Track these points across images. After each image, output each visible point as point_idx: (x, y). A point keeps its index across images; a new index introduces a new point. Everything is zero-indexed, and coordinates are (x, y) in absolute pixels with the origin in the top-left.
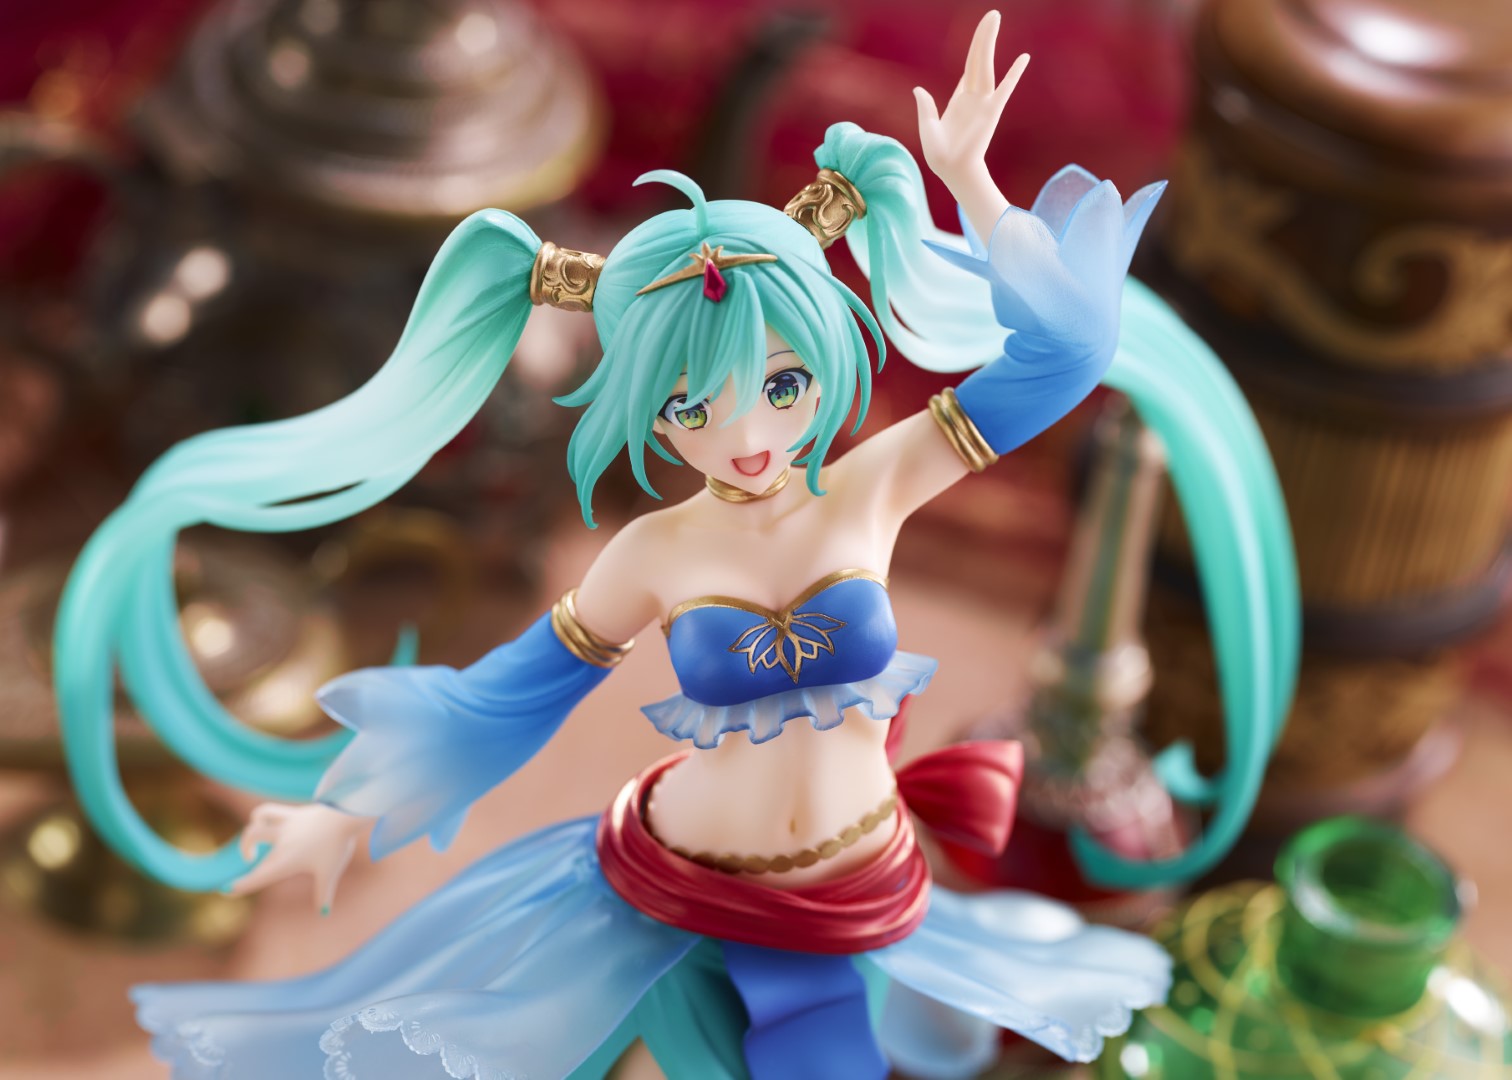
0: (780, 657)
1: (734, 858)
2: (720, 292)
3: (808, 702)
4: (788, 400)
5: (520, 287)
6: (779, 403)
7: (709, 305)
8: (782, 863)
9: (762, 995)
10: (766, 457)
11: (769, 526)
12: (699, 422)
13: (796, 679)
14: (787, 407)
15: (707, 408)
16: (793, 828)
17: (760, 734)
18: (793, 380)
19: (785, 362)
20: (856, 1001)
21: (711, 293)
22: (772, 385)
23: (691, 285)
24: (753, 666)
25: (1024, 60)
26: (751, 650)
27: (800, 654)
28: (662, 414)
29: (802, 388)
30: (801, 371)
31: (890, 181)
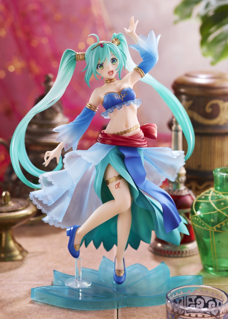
0: (120, 97)
1: (118, 133)
2: (103, 46)
3: (125, 103)
4: (114, 63)
5: (74, 57)
6: (113, 64)
7: (102, 48)
8: (125, 132)
9: (126, 154)
10: (112, 71)
11: (115, 85)
12: (102, 68)
13: (122, 100)
14: (114, 64)
15: (103, 65)
16: (126, 127)
17: (119, 108)
18: (114, 60)
19: (113, 57)
20: (139, 158)
21: (101, 46)
22: (112, 61)
23: (98, 47)
24: (116, 98)
25: (138, 21)
26: (116, 96)
27: (122, 97)
28: (97, 68)
29: (116, 62)
30: (115, 59)
31: (122, 39)
